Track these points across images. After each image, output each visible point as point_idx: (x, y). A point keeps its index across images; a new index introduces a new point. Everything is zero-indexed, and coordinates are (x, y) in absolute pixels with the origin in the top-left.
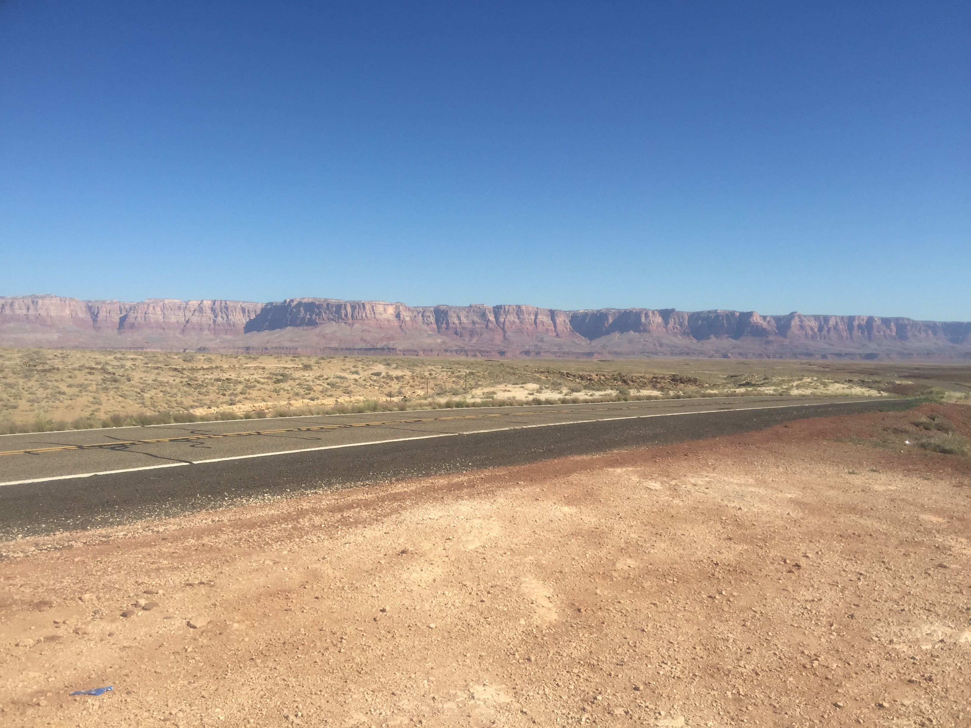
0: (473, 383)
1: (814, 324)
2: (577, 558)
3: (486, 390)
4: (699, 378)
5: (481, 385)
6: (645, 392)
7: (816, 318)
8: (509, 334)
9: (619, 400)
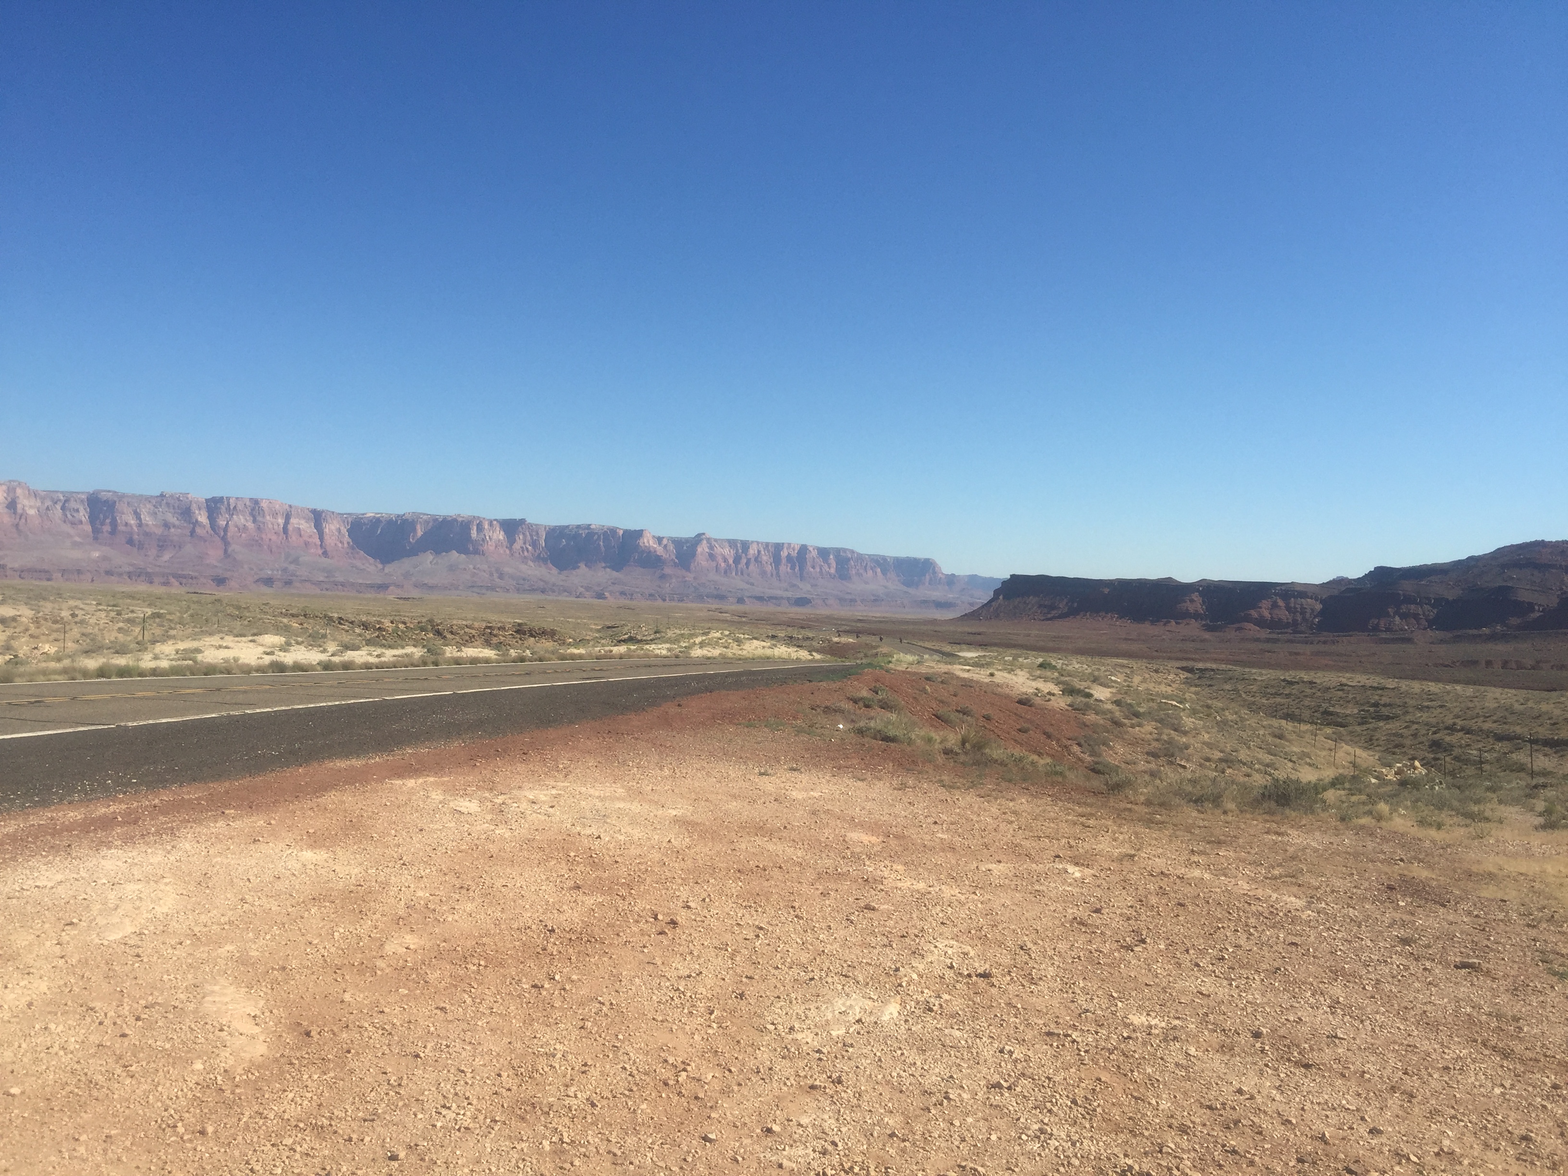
0: (158, 631)
1: (727, 552)
2: (315, 942)
3: (182, 646)
4: (558, 629)
5: (174, 637)
6: (470, 652)
7: (732, 543)
8: (234, 547)
9: (425, 664)
